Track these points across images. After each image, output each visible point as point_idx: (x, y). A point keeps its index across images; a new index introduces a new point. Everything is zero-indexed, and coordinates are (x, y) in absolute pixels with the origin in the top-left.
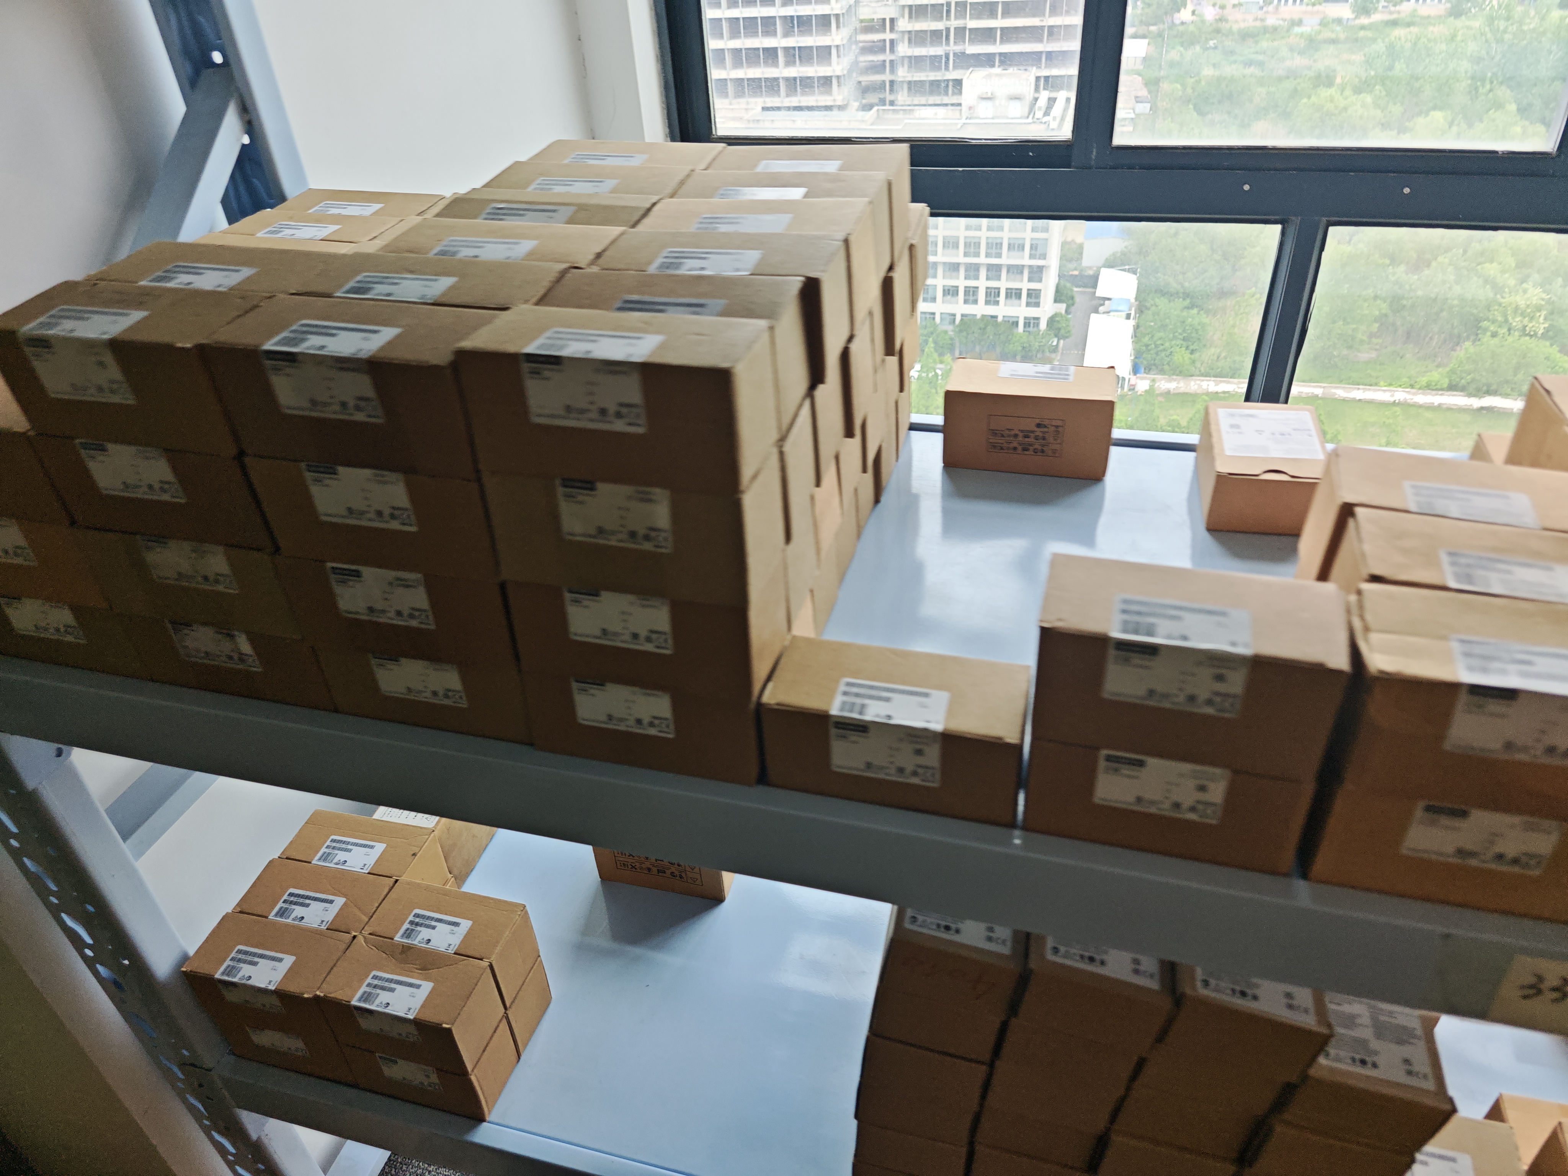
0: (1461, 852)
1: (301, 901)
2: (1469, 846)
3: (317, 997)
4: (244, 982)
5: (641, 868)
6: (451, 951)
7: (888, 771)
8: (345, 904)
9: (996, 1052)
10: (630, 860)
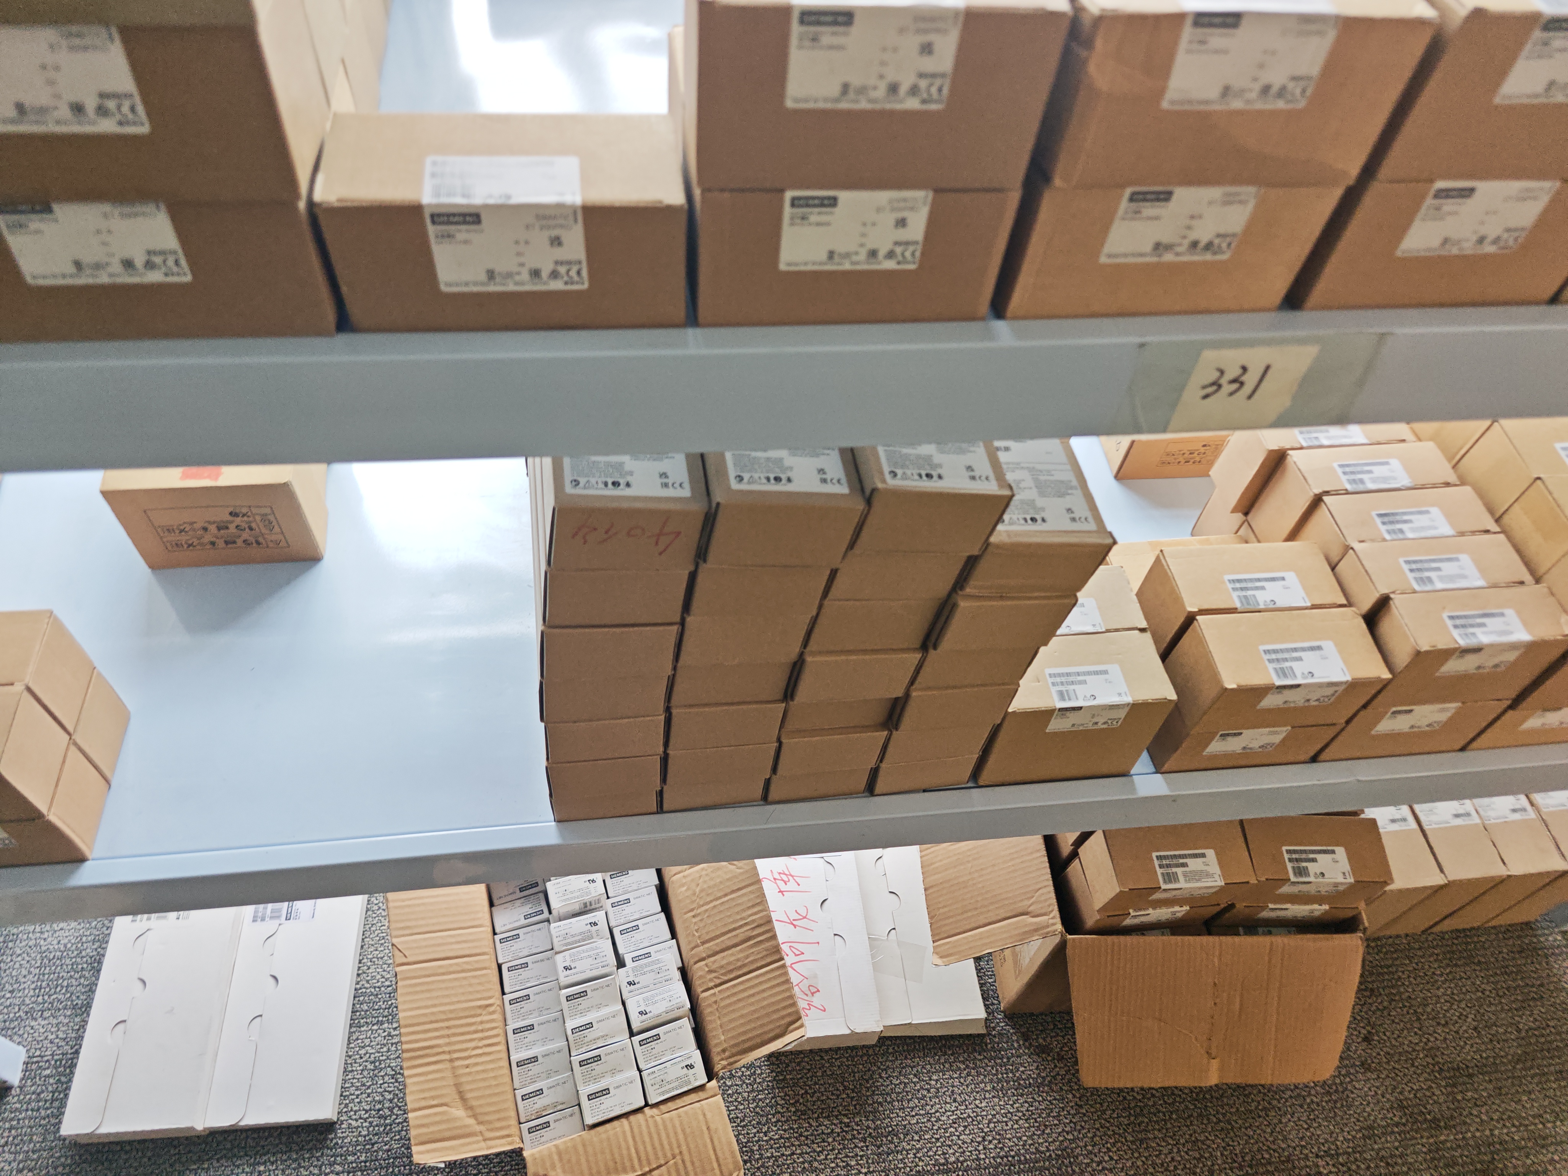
0: (1158, 247)
2: (1165, 239)
5: (202, 544)
7: (517, 278)
9: (687, 607)
10: (183, 538)
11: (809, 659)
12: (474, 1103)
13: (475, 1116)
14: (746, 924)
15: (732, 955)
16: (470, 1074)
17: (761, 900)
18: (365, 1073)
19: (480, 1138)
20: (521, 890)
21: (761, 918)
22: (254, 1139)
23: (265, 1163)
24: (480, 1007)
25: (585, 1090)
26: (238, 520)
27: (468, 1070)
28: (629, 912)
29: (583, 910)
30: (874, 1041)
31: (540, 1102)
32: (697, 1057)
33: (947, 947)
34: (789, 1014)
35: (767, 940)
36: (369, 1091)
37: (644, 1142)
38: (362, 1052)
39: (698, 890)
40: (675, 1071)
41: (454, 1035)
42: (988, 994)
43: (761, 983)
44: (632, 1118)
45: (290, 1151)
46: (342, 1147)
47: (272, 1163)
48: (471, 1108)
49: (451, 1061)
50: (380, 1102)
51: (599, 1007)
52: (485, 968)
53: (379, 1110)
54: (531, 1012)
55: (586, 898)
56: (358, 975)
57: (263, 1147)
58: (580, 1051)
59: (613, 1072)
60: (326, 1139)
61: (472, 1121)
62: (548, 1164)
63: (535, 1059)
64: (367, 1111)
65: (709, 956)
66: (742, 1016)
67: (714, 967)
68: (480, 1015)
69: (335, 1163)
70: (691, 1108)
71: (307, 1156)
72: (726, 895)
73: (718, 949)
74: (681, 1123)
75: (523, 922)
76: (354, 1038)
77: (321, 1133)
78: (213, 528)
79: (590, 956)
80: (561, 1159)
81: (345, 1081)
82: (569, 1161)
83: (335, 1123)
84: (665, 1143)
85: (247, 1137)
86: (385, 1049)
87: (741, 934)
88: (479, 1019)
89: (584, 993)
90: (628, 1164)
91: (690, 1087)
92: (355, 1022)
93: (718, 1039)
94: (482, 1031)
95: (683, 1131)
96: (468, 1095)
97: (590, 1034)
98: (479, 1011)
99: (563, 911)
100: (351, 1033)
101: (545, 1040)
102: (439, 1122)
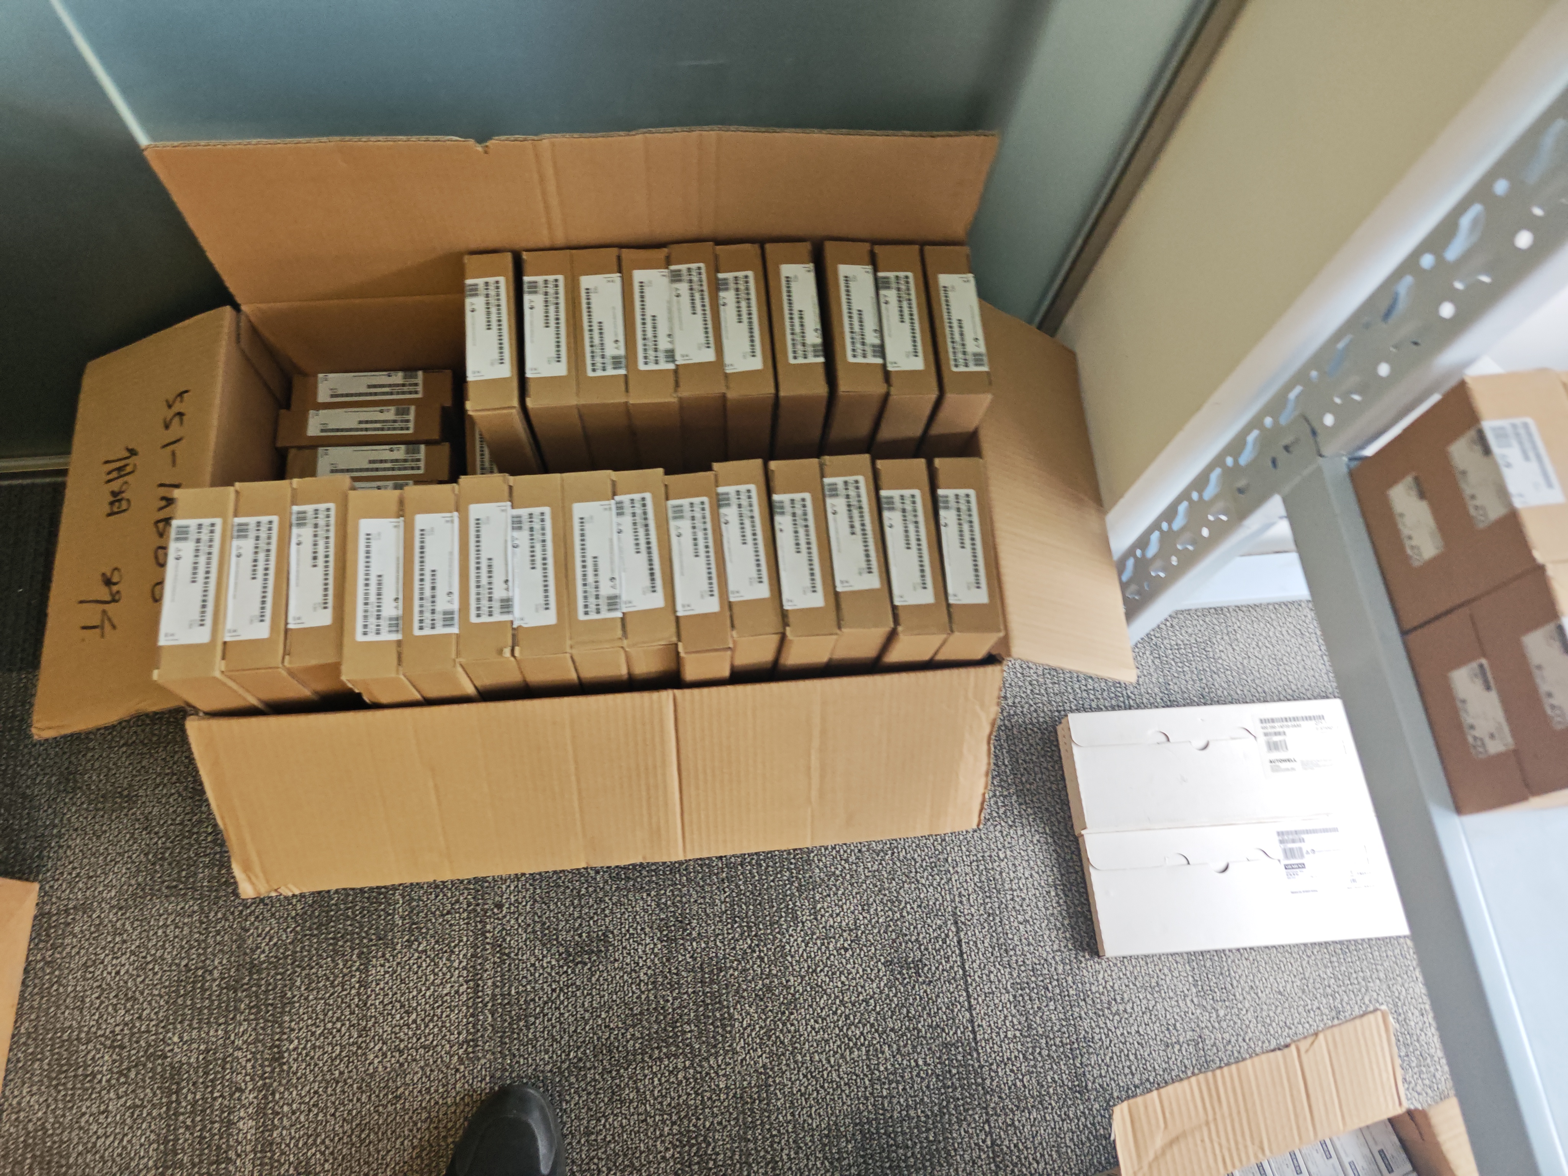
3: (1542, 567)
4: (1501, 463)
18: (1147, 978)
19: (1136, 1168)
20: (1381, 1152)
22: (1076, 879)
23: (1057, 895)
24: (1261, 1142)
27: (1199, 1142)
36: (1131, 986)
38: (1166, 971)
41: (1232, 1121)
45: (1070, 917)
46: (1079, 968)
47: (1058, 902)
48: (1163, 1152)
49: (1207, 1123)
50: (1122, 999)
52: (1300, 1138)
53: (1115, 1000)
56: (1238, 950)
57: (1070, 890)
60: (1084, 950)
61: (1151, 1155)
64: (1112, 987)
68: (1253, 1143)
69: (1064, 964)
71: (1068, 935)
102: (1149, 1122)
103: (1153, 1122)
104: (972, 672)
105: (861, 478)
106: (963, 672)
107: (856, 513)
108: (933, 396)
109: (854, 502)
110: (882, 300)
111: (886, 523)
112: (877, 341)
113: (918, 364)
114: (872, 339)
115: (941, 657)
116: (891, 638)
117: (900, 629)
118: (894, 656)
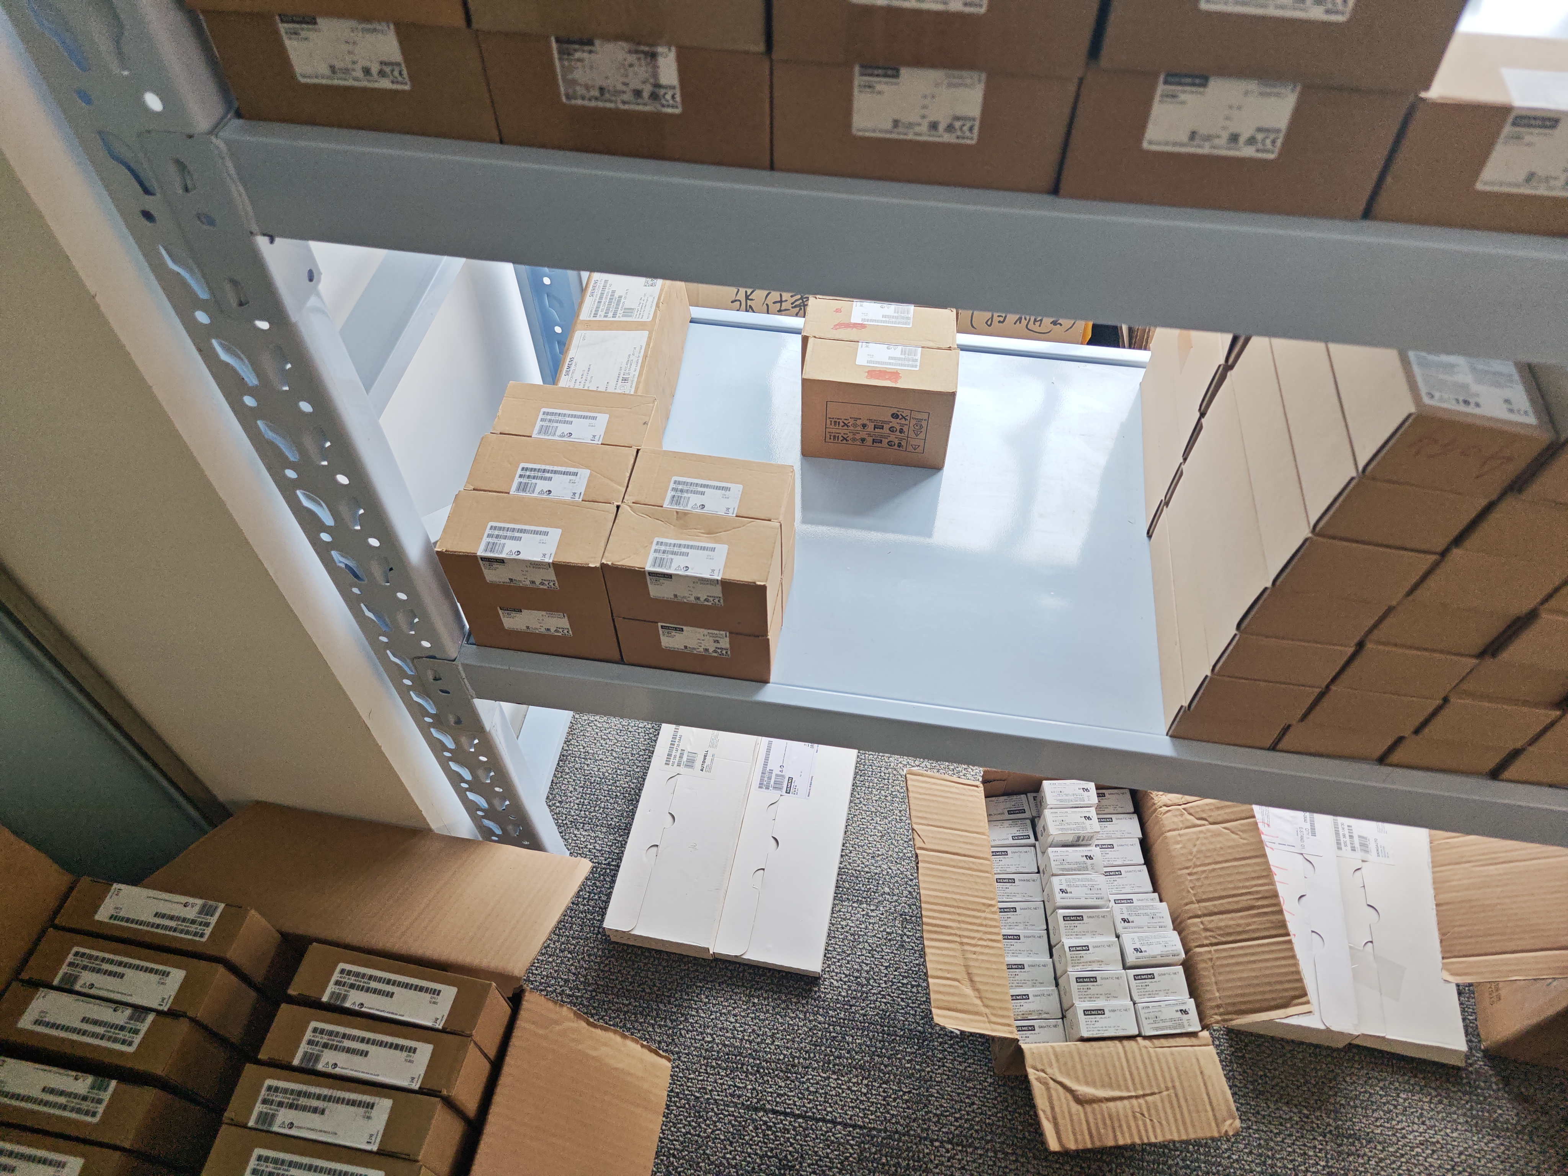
1: (543, 475)
3: (603, 566)
4: (514, 557)
5: (854, 440)
6: (732, 514)
7: (1552, 183)
8: (591, 475)
9: (1458, 540)
10: (842, 431)
11: (1545, 616)
12: (981, 987)
13: (980, 998)
14: (1249, 893)
15: (1232, 919)
16: (977, 960)
17: (1268, 874)
18: (846, 942)
19: (985, 1019)
20: (1010, 812)
21: (1267, 891)
22: (750, 974)
23: (758, 997)
24: (984, 904)
25: (1081, 1005)
26: (895, 423)
27: (974, 956)
28: (1115, 856)
29: (1075, 843)
30: (1340, 1045)
31: (1026, 1006)
32: (1191, 1004)
33: (1461, 966)
34: (1296, 989)
35: (1273, 913)
36: (849, 958)
37: (1137, 1068)
38: (844, 923)
39: (1195, 850)
40: (1171, 1013)
41: (964, 922)
42: (1471, 1031)
43: (1263, 952)
44: (1125, 1043)
45: (780, 992)
46: (824, 1001)
47: (765, 999)
48: (978, 990)
49: (962, 944)
50: (858, 971)
51: (1094, 933)
52: (987, 872)
53: (857, 978)
54: (1017, 924)
55: (1082, 833)
56: (842, 856)
57: (757, 982)
58: (1079, 968)
59: (1108, 996)
60: (810, 990)
61: (978, 1002)
62: (1046, 1061)
63: (1021, 966)
64: (846, 976)
65: (1205, 915)
66: (1240, 979)
67: (1210, 926)
68: (984, 911)
69: (818, 1013)
70: (1182, 1050)
71: (794, 1000)
72: (1227, 861)
73: (1216, 910)
74: (1174, 1061)
75: (1011, 842)
76: (837, 909)
77: (806, 984)
78: (871, 426)
79: (1085, 886)
80: (1057, 1060)
81: (828, 944)
82: (1065, 1064)
83: (819, 978)
84: (1159, 1074)
85: (744, 970)
86: (863, 926)
87: (1244, 901)
88: (983, 915)
89: (1080, 918)
90: (1122, 1083)
91: (1184, 1031)
92: (840, 895)
93: (1213, 994)
94: (986, 926)
95: (1177, 1068)
96: (976, 979)
97: (1086, 956)
98: (983, 908)
99: (1058, 839)
100: (834, 905)
101: (1030, 953)
102: (953, 994)
103: (952, 990)
104: (520, 1023)
105: (268, 1082)
106: (517, 1033)
107: (303, 1101)
108: (221, 969)
109: (288, 1099)
110: (86, 990)
111: (329, 1070)
112: (128, 1012)
113: (177, 975)
114: (121, 1017)
115: (492, 1053)
116: (450, 1104)
117: (445, 1092)
118: (471, 1105)
